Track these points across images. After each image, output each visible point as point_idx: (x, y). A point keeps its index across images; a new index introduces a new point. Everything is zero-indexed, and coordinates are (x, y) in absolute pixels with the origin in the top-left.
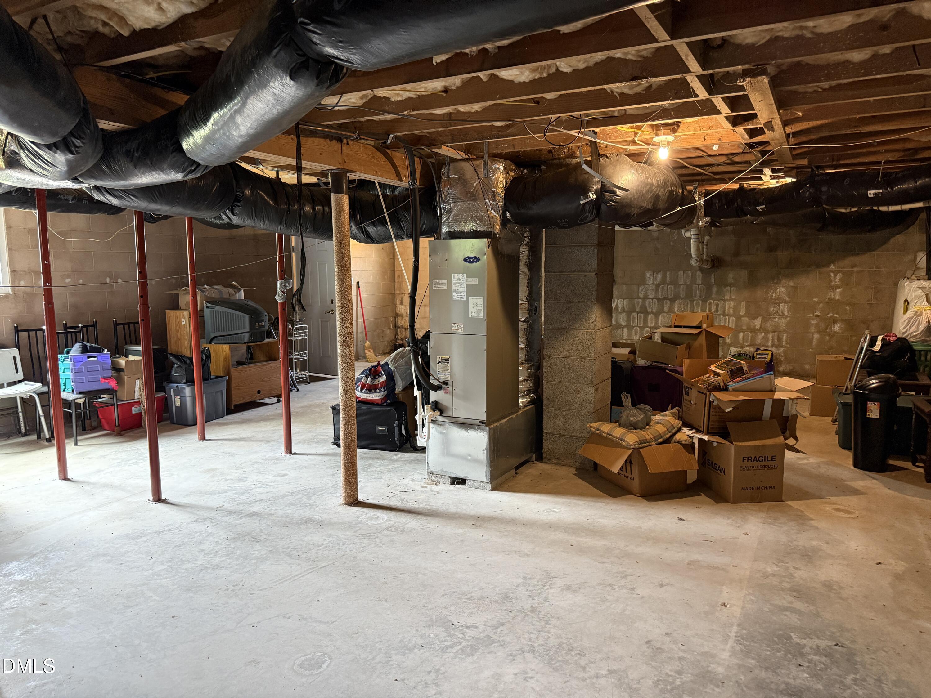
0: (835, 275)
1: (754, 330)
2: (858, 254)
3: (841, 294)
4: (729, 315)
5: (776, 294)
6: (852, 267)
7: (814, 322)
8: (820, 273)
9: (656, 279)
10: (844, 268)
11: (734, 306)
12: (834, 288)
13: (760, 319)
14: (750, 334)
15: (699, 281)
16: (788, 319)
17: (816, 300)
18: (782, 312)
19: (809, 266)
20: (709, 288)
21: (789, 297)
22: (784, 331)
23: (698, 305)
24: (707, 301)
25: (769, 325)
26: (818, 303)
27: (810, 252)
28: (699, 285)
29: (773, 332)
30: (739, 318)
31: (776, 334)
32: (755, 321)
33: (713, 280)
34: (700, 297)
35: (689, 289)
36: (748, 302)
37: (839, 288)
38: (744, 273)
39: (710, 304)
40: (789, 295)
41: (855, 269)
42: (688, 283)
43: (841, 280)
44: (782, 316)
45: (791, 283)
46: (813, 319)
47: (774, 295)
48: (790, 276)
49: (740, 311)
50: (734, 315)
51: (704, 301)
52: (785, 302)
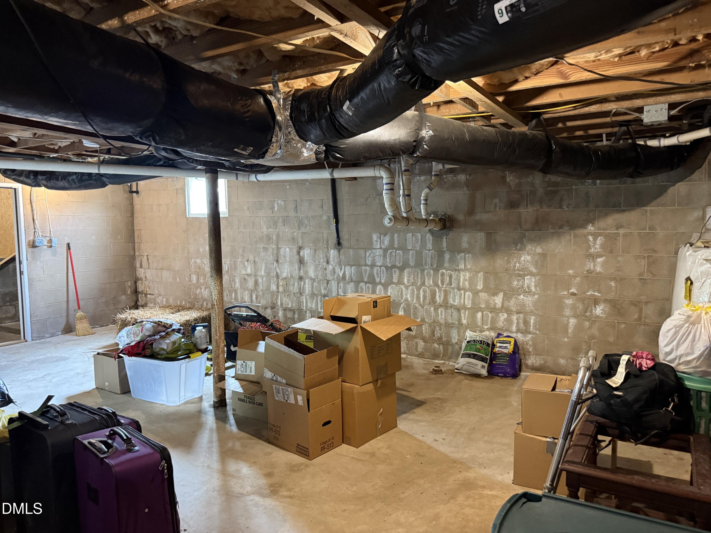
0: (595, 240)
1: (493, 310)
2: (624, 211)
3: (603, 264)
4: (464, 289)
5: (519, 263)
6: (617, 229)
7: (569, 302)
8: (576, 236)
9: (383, 243)
10: (606, 229)
11: (469, 277)
12: (593, 257)
13: (501, 295)
14: (490, 315)
15: (429, 246)
16: (536, 296)
17: (571, 272)
18: (528, 287)
19: (561, 227)
20: (440, 254)
21: (536, 268)
22: (532, 313)
23: (429, 275)
24: (439, 271)
25: (512, 304)
26: (575, 277)
27: (561, 207)
28: (430, 250)
29: (518, 313)
30: (476, 293)
31: (522, 316)
32: (496, 298)
33: (445, 244)
34: (432, 265)
35: (419, 254)
36: (487, 273)
37: (601, 256)
38: (481, 236)
39: (443, 274)
40: (536, 265)
41: (621, 231)
42: (418, 249)
43: (603, 246)
44: (528, 292)
45: (539, 250)
46: (568, 298)
47: (518, 265)
48: (538, 240)
49: (477, 285)
50: (470, 290)
51: (436, 270)
52: (532, 274)
